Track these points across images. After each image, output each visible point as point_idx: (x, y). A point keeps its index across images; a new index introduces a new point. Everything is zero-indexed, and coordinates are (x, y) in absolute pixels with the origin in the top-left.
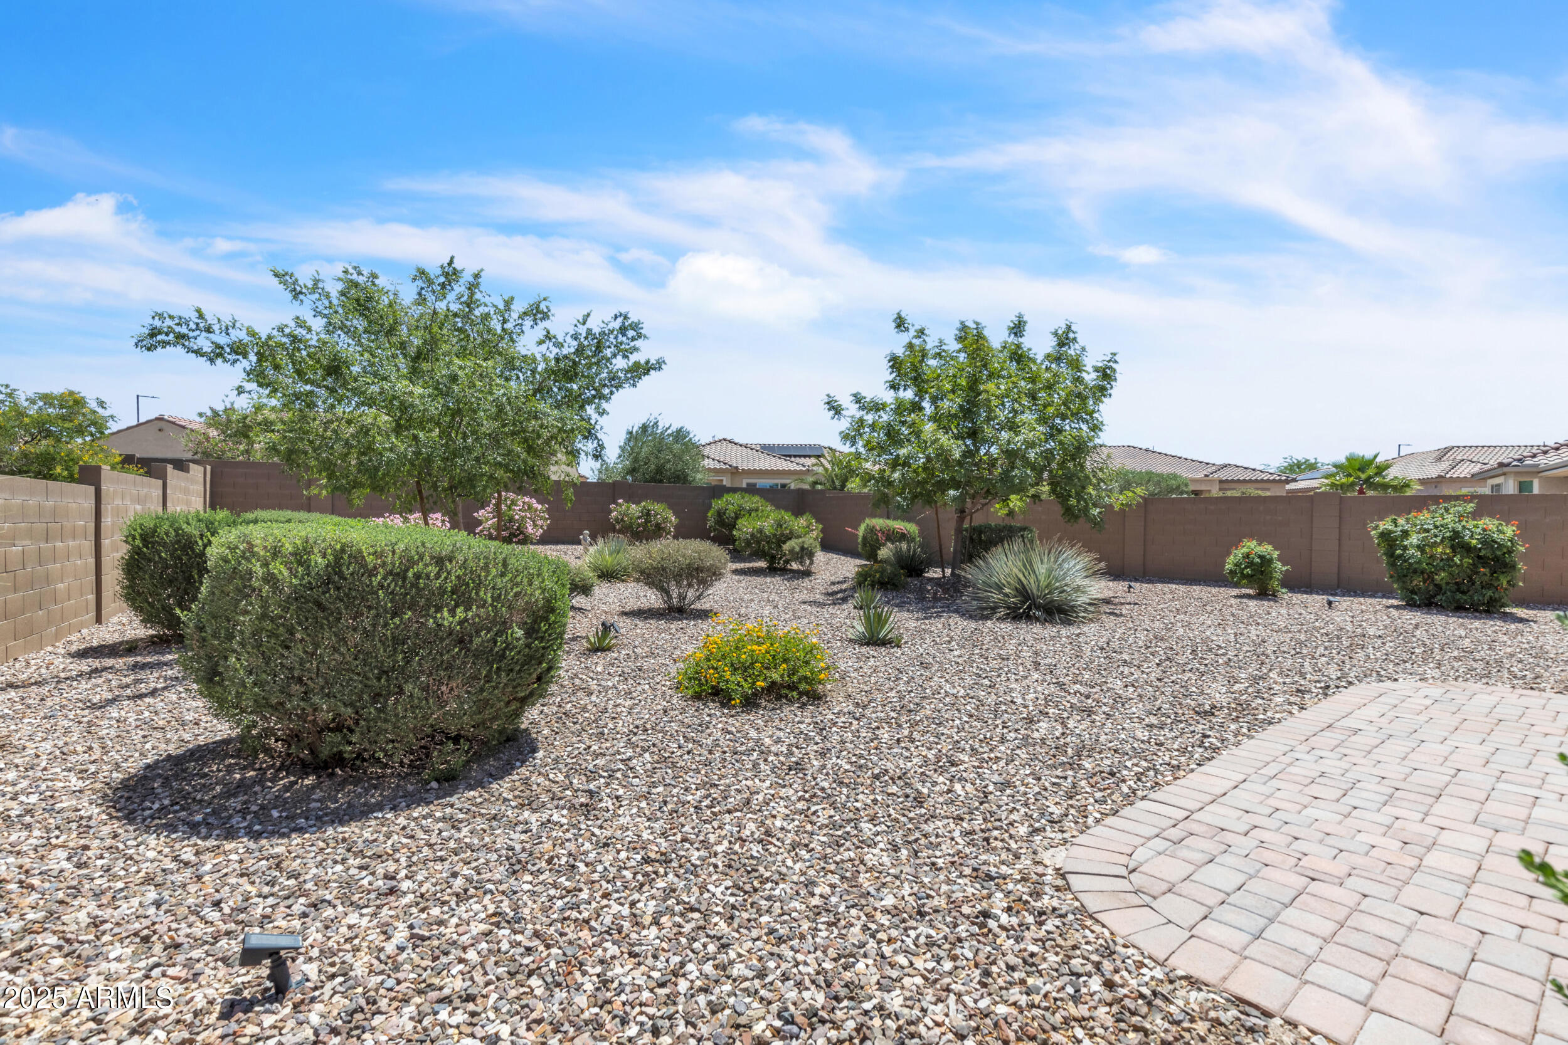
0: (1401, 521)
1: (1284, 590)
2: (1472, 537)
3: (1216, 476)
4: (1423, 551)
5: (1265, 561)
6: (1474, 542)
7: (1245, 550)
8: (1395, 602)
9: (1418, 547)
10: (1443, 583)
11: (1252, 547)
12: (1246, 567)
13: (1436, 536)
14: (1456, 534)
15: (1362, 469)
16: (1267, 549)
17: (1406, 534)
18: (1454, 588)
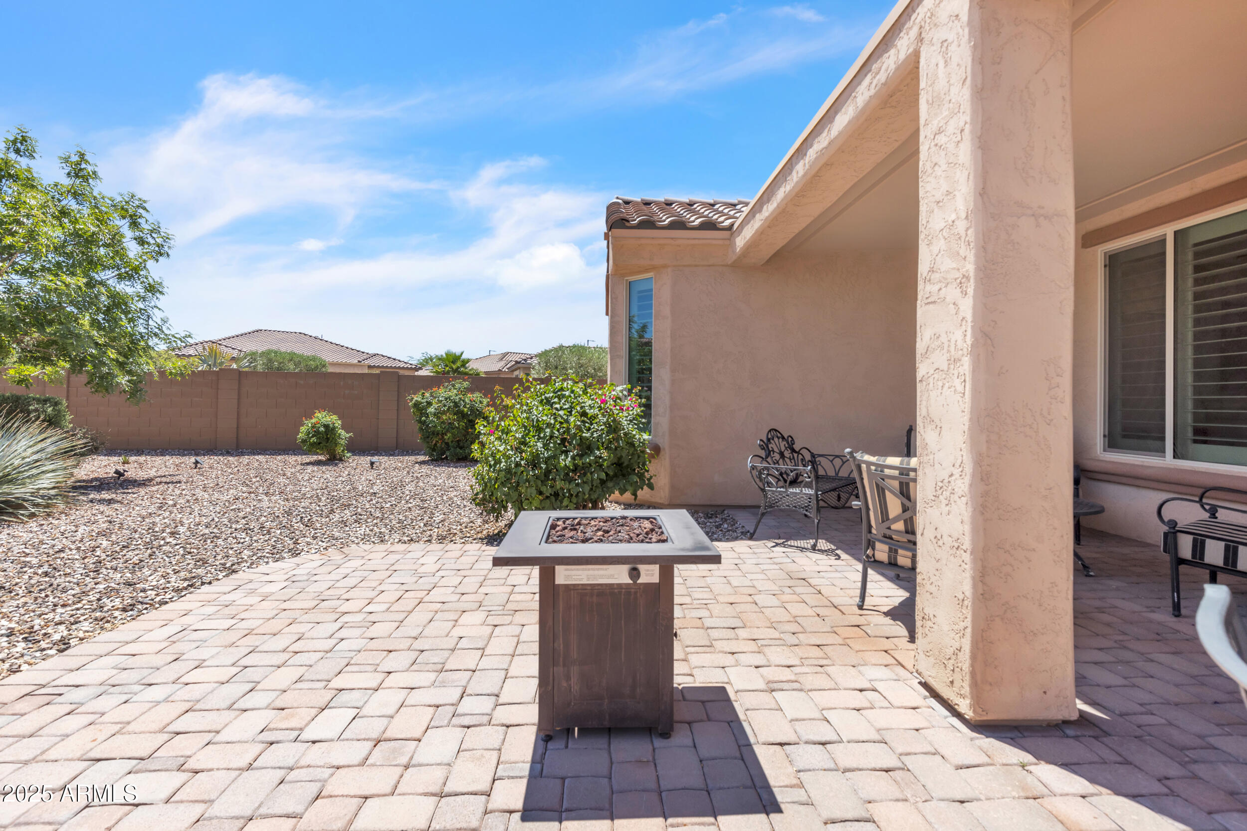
0: (427, 395)
1: (348, 455)
2: (465, 406)
3: (366, 362)
4: (438, 418)
5: (329, 430)
6: (466, 410)
7: (314, 421)
8: (421, 458)
9: (435, 414)
10: (450, 441)
11: (323, 417)
12: (313, 436)
13: (445, 406)
14: (456, 404)
15: (454, 362)
16: (333, 419)
17: (429, 404)
18: (455, 444)
